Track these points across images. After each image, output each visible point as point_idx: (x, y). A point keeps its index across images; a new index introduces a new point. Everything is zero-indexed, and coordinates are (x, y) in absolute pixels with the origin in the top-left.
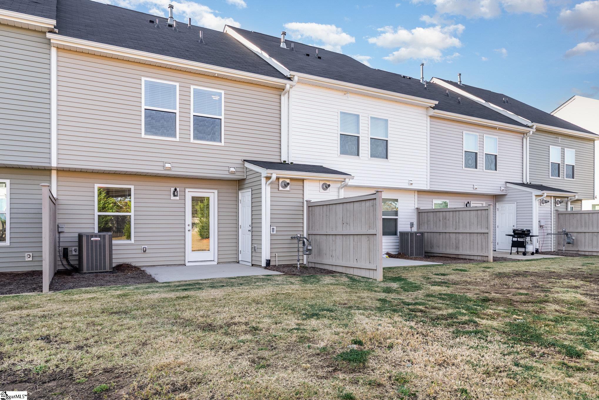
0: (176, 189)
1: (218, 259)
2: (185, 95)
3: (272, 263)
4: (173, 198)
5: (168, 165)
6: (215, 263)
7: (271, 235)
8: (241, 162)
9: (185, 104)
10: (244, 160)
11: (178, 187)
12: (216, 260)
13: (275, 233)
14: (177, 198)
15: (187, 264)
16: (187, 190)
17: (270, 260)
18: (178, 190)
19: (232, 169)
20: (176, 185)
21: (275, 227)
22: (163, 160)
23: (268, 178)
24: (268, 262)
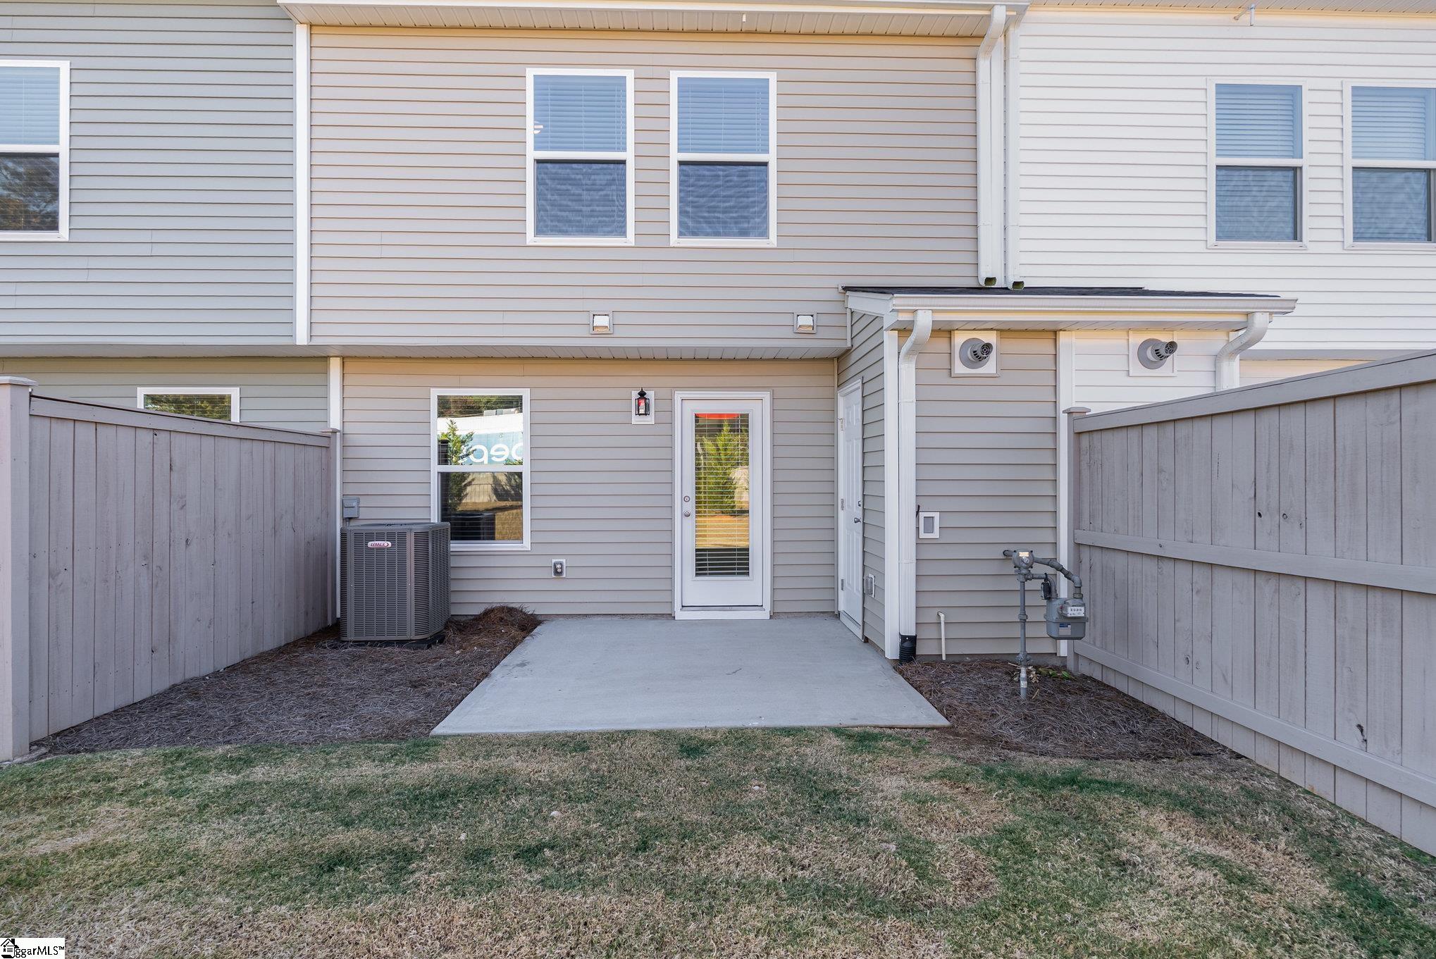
0: (642, 394)
1: (773, 602)
2: (652, 105)
3: (921, 650)
4: (636, 420)
5: (601, 321)
6: (765, 615)
7: (920, 543)
8: (834, 295)
9: (652, 132)
10: (846, 289)
11: (650, 388)
12: (767, 606)
13: (936, 534)
14: (650, 420)
15: (680, 615)
16: (678, 396)
17: (913, 639)
18: (650, 395)
19: (805, 321)
20: (643, 383)
21: (936, 516)
22: (588, 306)
23: (904, 330)
24: (909, 647)
